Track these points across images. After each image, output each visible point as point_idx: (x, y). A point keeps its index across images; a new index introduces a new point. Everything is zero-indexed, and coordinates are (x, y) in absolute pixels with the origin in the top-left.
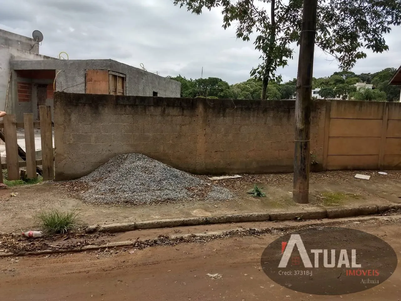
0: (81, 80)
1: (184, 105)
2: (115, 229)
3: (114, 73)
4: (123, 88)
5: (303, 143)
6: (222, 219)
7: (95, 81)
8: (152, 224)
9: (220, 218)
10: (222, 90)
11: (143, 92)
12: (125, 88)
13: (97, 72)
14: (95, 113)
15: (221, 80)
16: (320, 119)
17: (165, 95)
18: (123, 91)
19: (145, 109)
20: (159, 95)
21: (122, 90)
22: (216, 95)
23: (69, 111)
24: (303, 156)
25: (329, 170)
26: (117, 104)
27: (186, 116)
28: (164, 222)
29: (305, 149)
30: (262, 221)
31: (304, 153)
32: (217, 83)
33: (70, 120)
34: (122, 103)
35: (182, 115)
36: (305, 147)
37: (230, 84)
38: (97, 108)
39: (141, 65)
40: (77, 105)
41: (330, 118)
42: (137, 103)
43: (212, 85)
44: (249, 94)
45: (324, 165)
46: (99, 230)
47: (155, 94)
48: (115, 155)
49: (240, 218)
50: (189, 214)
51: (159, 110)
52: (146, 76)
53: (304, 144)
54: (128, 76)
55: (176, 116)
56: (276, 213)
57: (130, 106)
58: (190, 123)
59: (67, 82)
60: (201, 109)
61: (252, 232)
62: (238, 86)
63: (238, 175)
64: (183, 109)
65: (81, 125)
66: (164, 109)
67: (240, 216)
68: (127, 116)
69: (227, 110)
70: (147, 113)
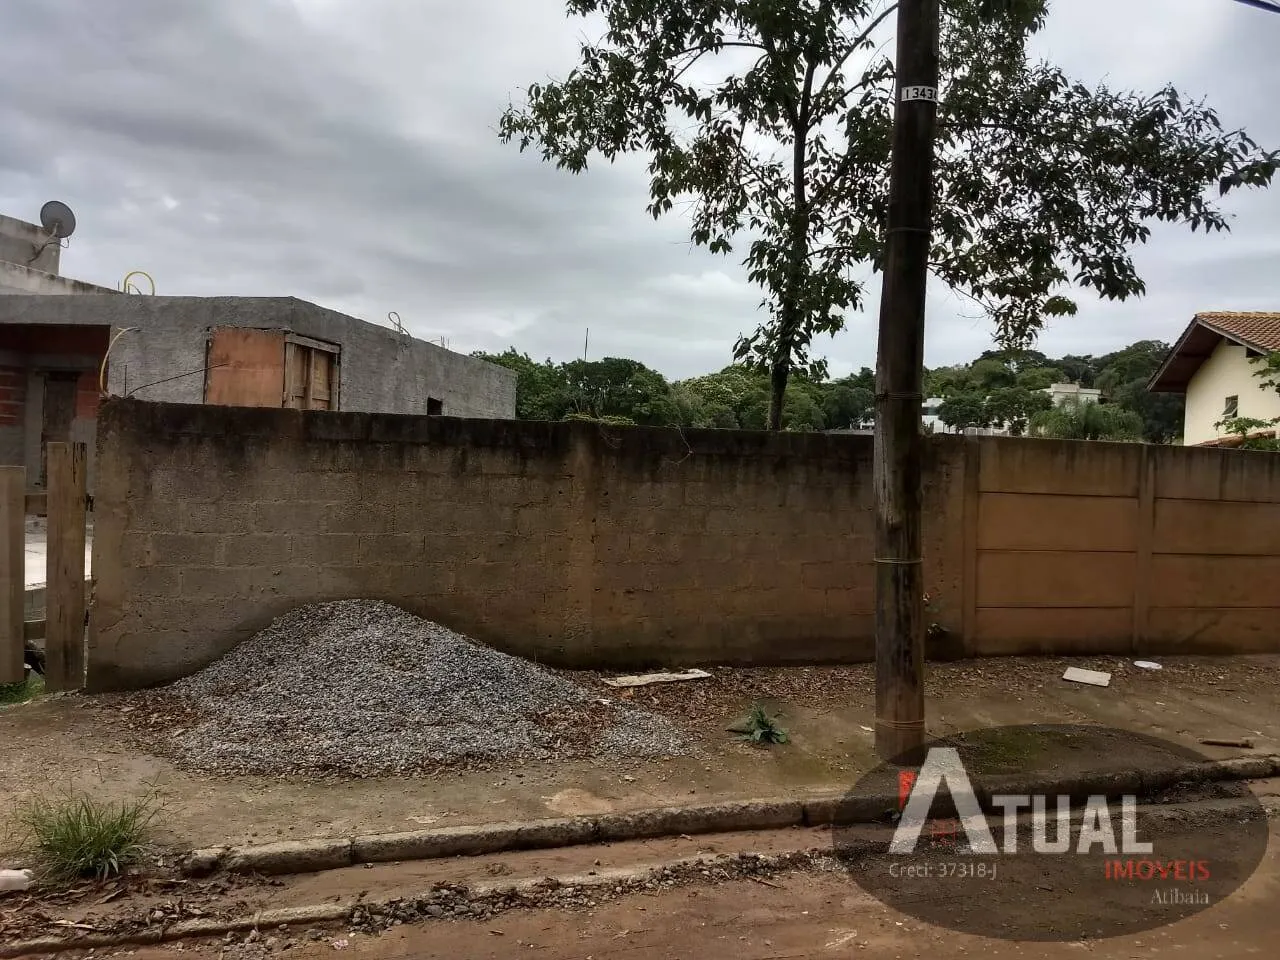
0: (196, 359)
1: (530, 442)
2: (284, 862)
3: (302, 341)
4: (330, 386)
5: (901, 572)
6: (648, 821)
7: (239, 364)
8: (413, 843)
9: (642, 820)
10: (645, 398)
11: (396, 398)
12: (335, 387)
13: (246, 337)
14: (232, 467)
15: (642, 367)
16: (947, 491)
17: (468, 409)
18: (330, 395)
19: (400, 451)
20: (445, 412)
21: (327, 392)
22: (627, 412)
23: (147, 459)
24: (902, 608)
25: (983, 656)
26: (309, 440)
27: (533, 477)
28: (451, 836)
29: (908, 587)
30: (781, 826)
31: (905, 599)
32: (630, 375)
33: (148, 488)
34: (322, 433)
35: (522, 474)
36: (908, 580)
37: (670, 380)
38: (240, 450)
39: (393, 316)
40: (173, 443)
41: (979, 493)
42: (375, 436)
43: (616, 383)
44: (727, 411)
45: (967, 638)
46: (230, 865)
47: (434, 405)
48: (293, 605)
49: (708, 818)
50: (535, 808)
51: (447, 458)
52: (406, 352)
53: (904, 572)
54: (347, 349)
55: (502, 476)
56: (823, 800)
57: (349, 443)
58: (546, 499)
59: (146, 364)
60: (580, 455)
61: (749, 868)
62: (696, 386)
63: (697, 671)
64: (524, 458)
65: (183, 506)
66: (464, 453)
67: (708, 812)
68: (339, 475)
69: (664, 462)
70: (407, 468)
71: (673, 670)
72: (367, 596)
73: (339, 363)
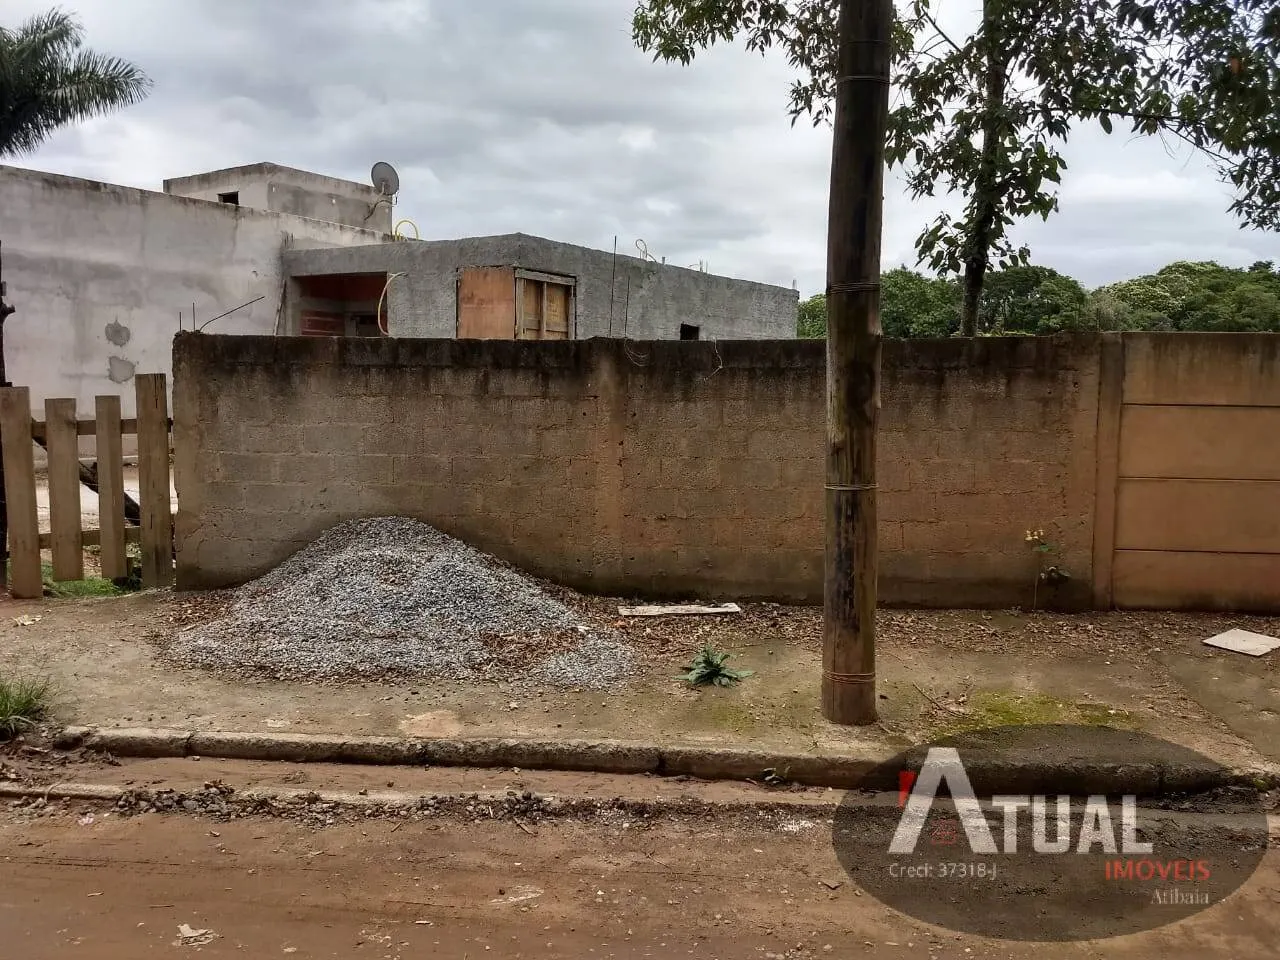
1: (550, 361)
2: (130, 745)
3: (531, 276)
4: (567, 319)
6: (479, 750)
9: (473, 748)
10: (1055, 309)
11: (641, 326)
12: (572, 318)
13: (486, 275)
14: (282, 392)
15: (1053, 274)
16: (1074, 406)
18: (567, 326)
19: (426, 377)
20: (703, 336)
21: (565, 323)
22: (1031, 325)
23: (212, 387)
24: (843, 544)
25: (1123, 608)
26: (344, 365)
27: (556, 399)
29: (849, 518)
30: (631, 772)
31: (847, 532)
32: (1038, 283)
33: (215, 412)
35: (544, 396)
36: (853, 510)
37: (1089, 286)
39: (640, 244)
46: (89, 743)
47: (689, 332)
48: (339, 519)
51: (470, 380)
52: (653, 279)
53: (847, 501)
54: (583, 280)
55: (523, 399)
57: (380, 367)
58: (570, 422)
60: (604, 374)
64: (546, 377)
66: (486, 376)
68: (372, 399)
70: (433, 391)
71: (707, 602)
72: (400, 514)
73: (575, 295)
